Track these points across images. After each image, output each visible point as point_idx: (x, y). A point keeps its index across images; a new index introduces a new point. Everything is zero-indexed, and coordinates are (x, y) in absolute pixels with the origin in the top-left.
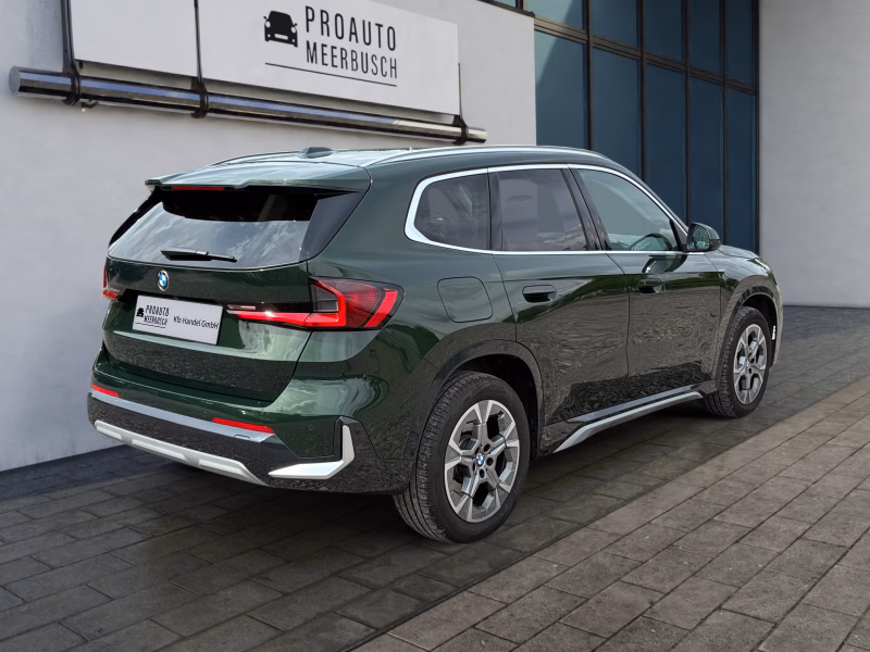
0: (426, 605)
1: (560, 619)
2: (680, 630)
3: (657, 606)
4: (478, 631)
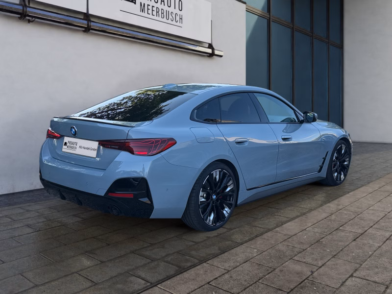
0: (181, 270)
1: (259, 280)
2: (331, 288)
3: (315, 274)
4: (211, 286)
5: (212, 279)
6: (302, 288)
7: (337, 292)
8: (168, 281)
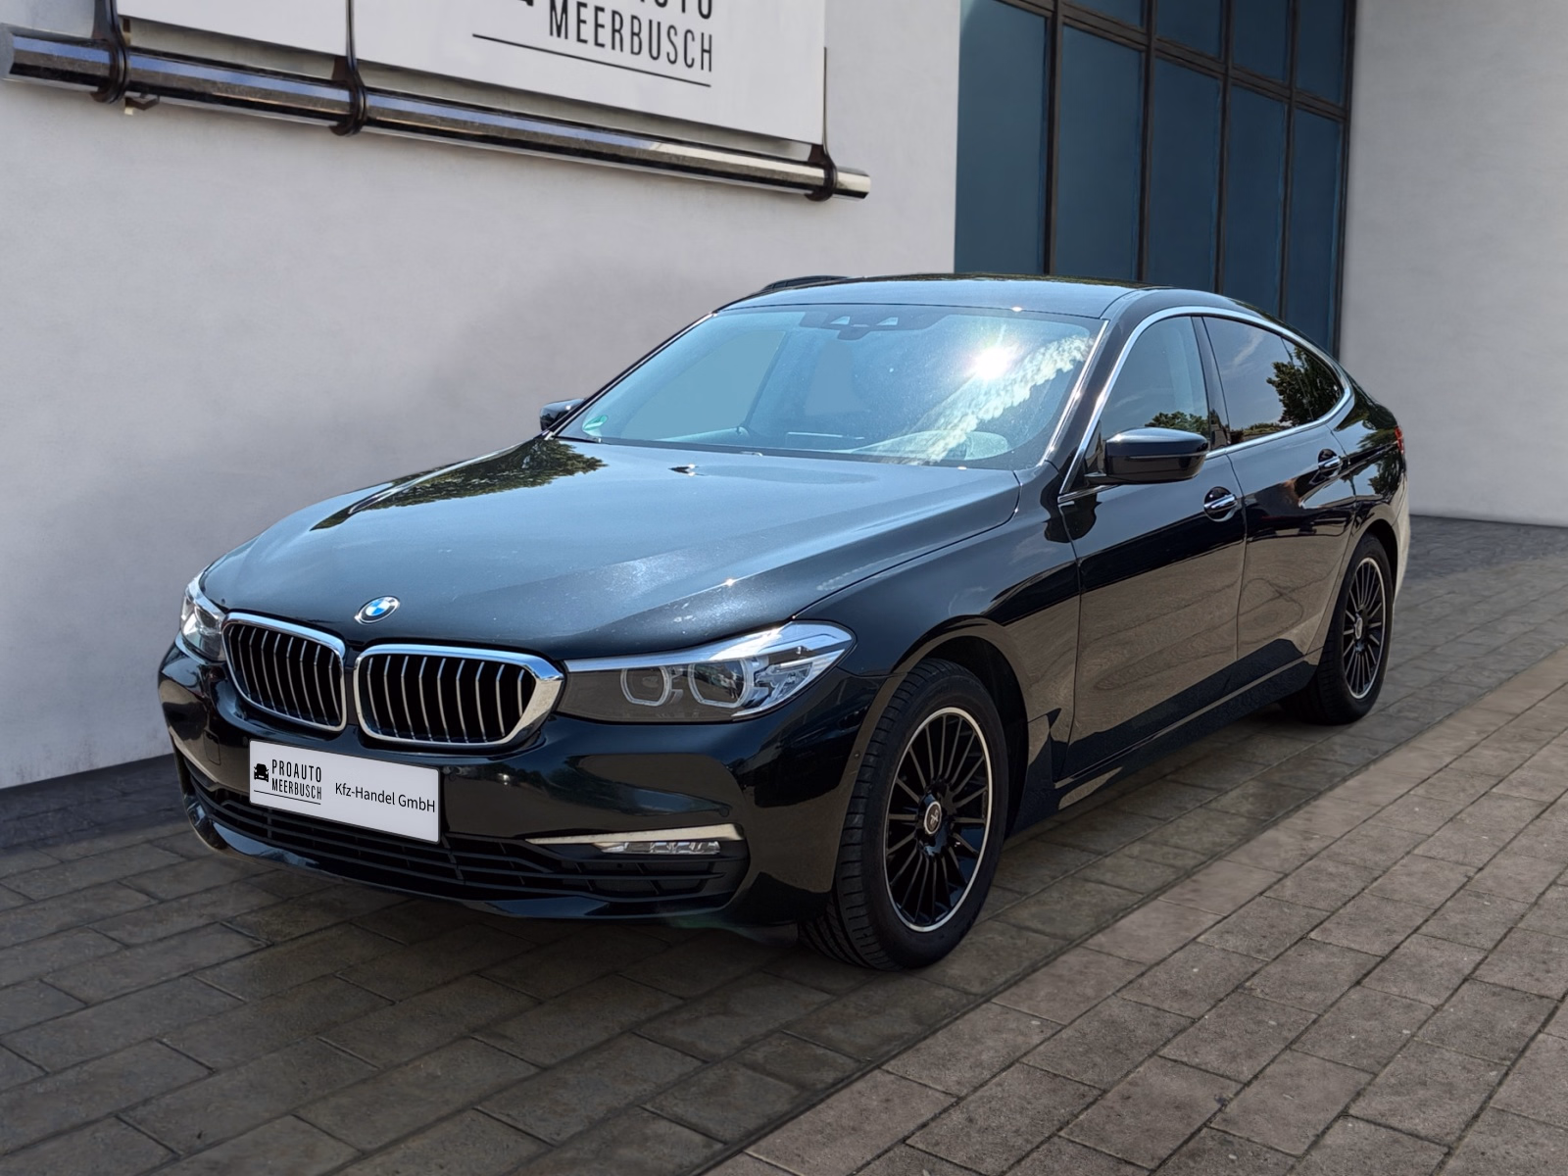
0: (809, 1098)
1: (1060, 1129)
2: (1280, 1156)
3: (1232, 1108)
4: (916, 1152)
5: (912, 1127)
6: (1192, 1155)
7: (1299, 1168)
8: (776, 1133)
